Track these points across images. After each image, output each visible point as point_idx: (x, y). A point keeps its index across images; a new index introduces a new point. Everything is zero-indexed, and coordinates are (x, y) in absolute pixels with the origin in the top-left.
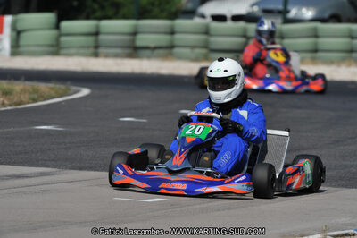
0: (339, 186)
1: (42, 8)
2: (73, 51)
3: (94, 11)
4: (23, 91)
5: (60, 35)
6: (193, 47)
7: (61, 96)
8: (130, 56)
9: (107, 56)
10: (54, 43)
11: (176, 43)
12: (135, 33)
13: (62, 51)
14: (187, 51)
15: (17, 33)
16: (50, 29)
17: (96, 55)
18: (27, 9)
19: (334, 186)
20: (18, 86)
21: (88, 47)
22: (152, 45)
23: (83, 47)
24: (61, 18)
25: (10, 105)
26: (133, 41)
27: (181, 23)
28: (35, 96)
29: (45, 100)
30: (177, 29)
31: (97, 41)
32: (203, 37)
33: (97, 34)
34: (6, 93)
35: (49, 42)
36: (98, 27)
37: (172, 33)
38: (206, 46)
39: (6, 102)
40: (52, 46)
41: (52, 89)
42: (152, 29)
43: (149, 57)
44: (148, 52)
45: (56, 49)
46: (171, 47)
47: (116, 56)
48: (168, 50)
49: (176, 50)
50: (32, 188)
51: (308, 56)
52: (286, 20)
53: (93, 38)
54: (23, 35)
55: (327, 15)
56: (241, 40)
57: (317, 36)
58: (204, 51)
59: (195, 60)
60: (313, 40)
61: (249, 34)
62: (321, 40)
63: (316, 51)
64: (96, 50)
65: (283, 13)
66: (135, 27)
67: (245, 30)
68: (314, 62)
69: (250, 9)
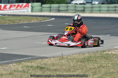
1: (37, 2)
2: (45, 11)
5: (42, 8)
6: (72, 10)
8: (58, 12)
9: (53, 12)
10: (41, 9)
11: (68, 9)
12: (59, 7)
14: (71, 11)
15: (32, 7)
16: (40, 6)
17: (50, 12)
18: (33, 2)
21: (48, 10)
24: (42, 4)
25: (39, 21)
26: (59, 9)
27: (69, 5)
32: (75, 8)
33: (50, 7)
36: (51, 6)
40: (40, 10)
42: (63, 6)
43: (62, 12)
44: (62, 11)
45: (41, 11)
46: (67, 10)
47: (55, 12)
48: (67, 11)
49: (68, 11)
51: (98, 12)
52: (92, 4)
53: (49, 8)
54: (34, 8)
55: (101, 3)
56: (83, 8)
57: (100, 7)
58: (75, 11)
59: (73, 13)
60: (99, 8)
61: (85, 7)
62: (101, 8)
63: (100, 11)
64: (50, 11)
65: (91, 3)
66: (59, 6)
67: (84, 6)
68: (100, 13)
69: (84, 2)
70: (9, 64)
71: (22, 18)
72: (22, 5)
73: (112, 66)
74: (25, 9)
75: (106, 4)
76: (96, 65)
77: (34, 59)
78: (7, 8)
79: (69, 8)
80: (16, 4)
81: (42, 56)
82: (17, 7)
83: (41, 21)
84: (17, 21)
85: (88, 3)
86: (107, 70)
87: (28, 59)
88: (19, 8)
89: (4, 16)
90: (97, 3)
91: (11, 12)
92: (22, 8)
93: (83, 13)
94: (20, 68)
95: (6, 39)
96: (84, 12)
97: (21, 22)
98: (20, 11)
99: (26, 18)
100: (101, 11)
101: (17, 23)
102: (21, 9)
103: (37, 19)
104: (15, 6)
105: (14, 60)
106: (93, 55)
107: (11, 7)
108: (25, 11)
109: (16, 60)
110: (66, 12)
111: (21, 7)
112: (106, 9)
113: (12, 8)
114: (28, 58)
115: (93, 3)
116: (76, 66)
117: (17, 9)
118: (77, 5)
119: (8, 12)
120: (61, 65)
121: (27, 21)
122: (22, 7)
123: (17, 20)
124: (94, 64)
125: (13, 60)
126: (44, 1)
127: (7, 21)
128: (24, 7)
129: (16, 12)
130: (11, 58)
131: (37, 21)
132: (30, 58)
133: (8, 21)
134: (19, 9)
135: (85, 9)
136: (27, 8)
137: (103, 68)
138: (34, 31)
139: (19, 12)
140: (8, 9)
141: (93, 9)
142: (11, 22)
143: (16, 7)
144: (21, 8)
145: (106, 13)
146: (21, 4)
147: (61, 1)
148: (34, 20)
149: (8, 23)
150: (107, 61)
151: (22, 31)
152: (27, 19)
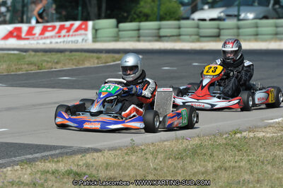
1: (108, 17)
2: (126, 39)
5: (119, 31)
6: (190, 35)
8: (157, 41)
9: (145, 41)
10: (116, 35)
11: (181, 33)
12: (159, 29)
14: (188, 37)
15: (96, 30)
16: (113, 28)
17: (139, 41)
18: (99, 17)
21: (134, 37)
22: (169, 35)
23: (131, 37)
24: (119, 22)
25: (102, 64)
26: (159, 33)
27: (183, 22)
30: (181, 26)
31: (139, 33)
32: (196, 30)
33: (139, 30)
35: (113, 35)
36: (139, 26)
40: (115, 37)
42: (168, 26)
43: (167, 41)
44: (167, 38)
45: (117, 38)
46: (180, 35)
47: (150, 41)
48: (178, 37)
49: (182, 37)
51: (253, 37)
52: (239, 20)
53: (136, 32)
54: (99, 32)
55: (261, 16)
56: (217, 30)
57: (257, 27)
58: (197, 37)
59: (193, 41)
60: (255, 29)
61: (221, 27)
62: (260, 29)
63: (257, 35)
64: (139, 38)
65: (237, 16)
66: (160, 25)
67: (218, 25)
68: (256, 40)
69: (219, 15)
70: (5, 168)
71: (62, 58)
72: (72, 25)
73: (248, 166)
74: (78, 35)
75: (273, 18)
76: (209, 166)
77: (67, 153)
78: (35, 34)
79: (183, 30)
80: (58, 24)
81: (88, 146)
82: (59, 32)
83: (107, 63)
84: (48, 64)
85: (229, 16)
86: (233, 177)
87: (52, 155)
88: (64, 32)
89: (24, 54)
90: (251, 16)
91: (44, 43)
92: (71, 33)
93: (216, 41)
94: (26, 176)
95: (9, 109)
96: (217, 39)
97: (59, 68)
98: (66, 39)
99: (73, 58)
100: (259, 37)
101: (48, 68)
102: (68, 36)
103: (98, 58)
104: (54, 27)
105: (18, 159)
106: (210, 142)
107: (44, 30)
108: (77, 41)
109: (23, 158)
110: (175, 41)
111: (69, 30)
112: (271, 30)
113: (47, 34)
114: (53, 152)
115: (242, 16)
116: (162, 169)
117: (60, 37)
118: (201, 23)
119: (38, 43)
120: (125, 166)
121: (73, 64)
122: (72, 31)
123: (48, 62)
124: (206, 163)
125: (15, 156)
126: (125, 15)
127: (24, 64)
128: (77, 30)
129: (57, 43)
130: (12, 153)
131: (98, 63)
132: (57, 151)
133: (28, 64)
134: (64, 36)
135: (222, 32)
136: (82, 32)
137: (224, 172)
138: (83, 88)
139: (64, 42)
140: (37, 35)
141: (241, 30)
142: (33, 68)
143: (57, 30)
144: (67, 34)
145: (270, 40)
146: (67, 24)
147: (166, 14)
148: (92, 60)
149: (27, 71)
150: (239, 156)
151: (54, 88)
152: (72, 60)
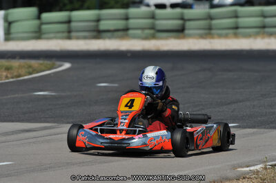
0: (271, 128)
2: (52, 35)
3: (65, 5)
4: (20, 67)
5: (42, 24)
6: (143, 29)
7: (49, 69)
8: (94, 37)
9: (78, 38)
10: (37, 30)
11: (130, 26)
12: (98, 20)
13: (43, 36)
14: (139, 32)
15: (9, 24)
16: (33, 19)
17: (69, 38)
19: (267, 128)
20: (15, 63)
21: (63, 32)
22: (112, 28)
23: (58, 32)
24: (41, 11)
25: (12, 78)
26: (97, 26)
27: (133, 11)
28: (31, 70)
29: (38, 72)
30: (130, 16)
31: (69, 27)
32: (151, 21)
33: (69, 22)
34: (8, 69)
35: (33, 30)
36: (70, 17)
37: (127, 18)
38: (153, 27)
39: (9, 75)
40: (36, 32)
41: (41, 64)
42: (111, 17)
44: (109, 34)
45: (38, 34)
46: (126, 29)
47: (85, 38)
48: (124, 32)
49: (131, 32)
50: (39, 139)
51: (231, 32)
54: (13, 25)
56: (180, 22)
57: (237, 17)
58: (152, 31)
60: (234, 20)
61: (186, 18)
62: (240, 19)
63: (237, 27)
64: (69, 34)
66: (99, 15)
67: (183, 14)
68: (236, 36)
93: (179, 37)
96: (181, 34)
100: (240, 30)
110: (122, 38)
135: (188, 24)
141: (214, 22)
